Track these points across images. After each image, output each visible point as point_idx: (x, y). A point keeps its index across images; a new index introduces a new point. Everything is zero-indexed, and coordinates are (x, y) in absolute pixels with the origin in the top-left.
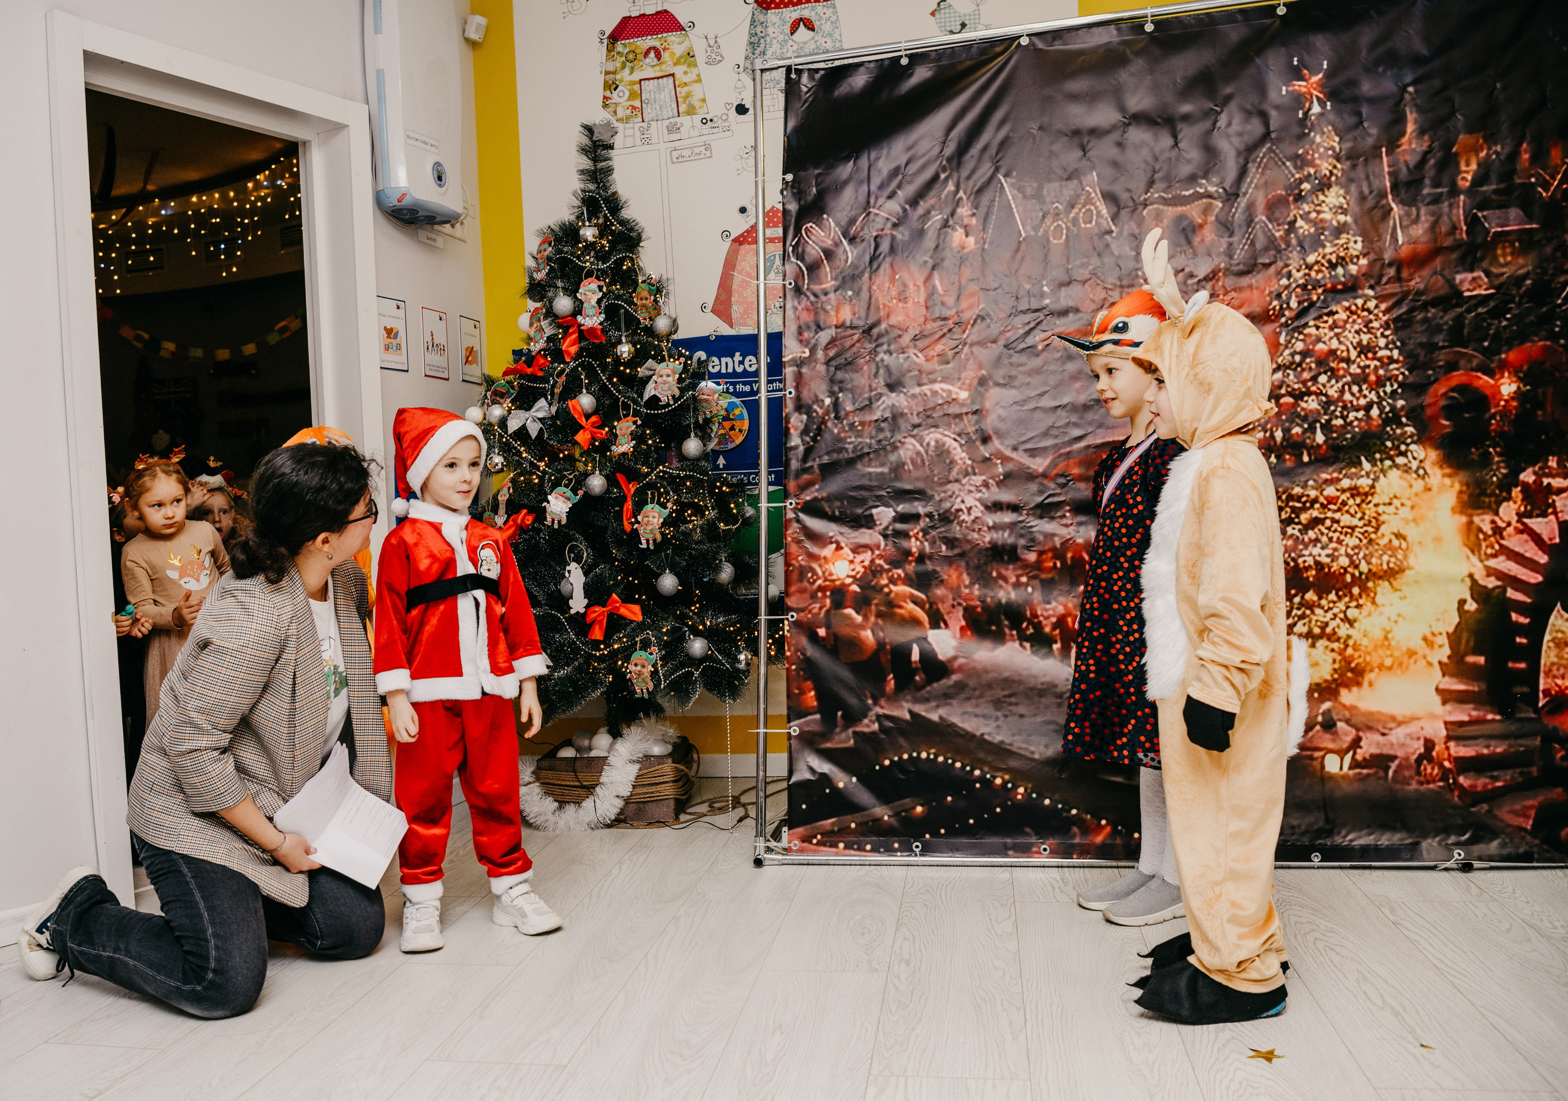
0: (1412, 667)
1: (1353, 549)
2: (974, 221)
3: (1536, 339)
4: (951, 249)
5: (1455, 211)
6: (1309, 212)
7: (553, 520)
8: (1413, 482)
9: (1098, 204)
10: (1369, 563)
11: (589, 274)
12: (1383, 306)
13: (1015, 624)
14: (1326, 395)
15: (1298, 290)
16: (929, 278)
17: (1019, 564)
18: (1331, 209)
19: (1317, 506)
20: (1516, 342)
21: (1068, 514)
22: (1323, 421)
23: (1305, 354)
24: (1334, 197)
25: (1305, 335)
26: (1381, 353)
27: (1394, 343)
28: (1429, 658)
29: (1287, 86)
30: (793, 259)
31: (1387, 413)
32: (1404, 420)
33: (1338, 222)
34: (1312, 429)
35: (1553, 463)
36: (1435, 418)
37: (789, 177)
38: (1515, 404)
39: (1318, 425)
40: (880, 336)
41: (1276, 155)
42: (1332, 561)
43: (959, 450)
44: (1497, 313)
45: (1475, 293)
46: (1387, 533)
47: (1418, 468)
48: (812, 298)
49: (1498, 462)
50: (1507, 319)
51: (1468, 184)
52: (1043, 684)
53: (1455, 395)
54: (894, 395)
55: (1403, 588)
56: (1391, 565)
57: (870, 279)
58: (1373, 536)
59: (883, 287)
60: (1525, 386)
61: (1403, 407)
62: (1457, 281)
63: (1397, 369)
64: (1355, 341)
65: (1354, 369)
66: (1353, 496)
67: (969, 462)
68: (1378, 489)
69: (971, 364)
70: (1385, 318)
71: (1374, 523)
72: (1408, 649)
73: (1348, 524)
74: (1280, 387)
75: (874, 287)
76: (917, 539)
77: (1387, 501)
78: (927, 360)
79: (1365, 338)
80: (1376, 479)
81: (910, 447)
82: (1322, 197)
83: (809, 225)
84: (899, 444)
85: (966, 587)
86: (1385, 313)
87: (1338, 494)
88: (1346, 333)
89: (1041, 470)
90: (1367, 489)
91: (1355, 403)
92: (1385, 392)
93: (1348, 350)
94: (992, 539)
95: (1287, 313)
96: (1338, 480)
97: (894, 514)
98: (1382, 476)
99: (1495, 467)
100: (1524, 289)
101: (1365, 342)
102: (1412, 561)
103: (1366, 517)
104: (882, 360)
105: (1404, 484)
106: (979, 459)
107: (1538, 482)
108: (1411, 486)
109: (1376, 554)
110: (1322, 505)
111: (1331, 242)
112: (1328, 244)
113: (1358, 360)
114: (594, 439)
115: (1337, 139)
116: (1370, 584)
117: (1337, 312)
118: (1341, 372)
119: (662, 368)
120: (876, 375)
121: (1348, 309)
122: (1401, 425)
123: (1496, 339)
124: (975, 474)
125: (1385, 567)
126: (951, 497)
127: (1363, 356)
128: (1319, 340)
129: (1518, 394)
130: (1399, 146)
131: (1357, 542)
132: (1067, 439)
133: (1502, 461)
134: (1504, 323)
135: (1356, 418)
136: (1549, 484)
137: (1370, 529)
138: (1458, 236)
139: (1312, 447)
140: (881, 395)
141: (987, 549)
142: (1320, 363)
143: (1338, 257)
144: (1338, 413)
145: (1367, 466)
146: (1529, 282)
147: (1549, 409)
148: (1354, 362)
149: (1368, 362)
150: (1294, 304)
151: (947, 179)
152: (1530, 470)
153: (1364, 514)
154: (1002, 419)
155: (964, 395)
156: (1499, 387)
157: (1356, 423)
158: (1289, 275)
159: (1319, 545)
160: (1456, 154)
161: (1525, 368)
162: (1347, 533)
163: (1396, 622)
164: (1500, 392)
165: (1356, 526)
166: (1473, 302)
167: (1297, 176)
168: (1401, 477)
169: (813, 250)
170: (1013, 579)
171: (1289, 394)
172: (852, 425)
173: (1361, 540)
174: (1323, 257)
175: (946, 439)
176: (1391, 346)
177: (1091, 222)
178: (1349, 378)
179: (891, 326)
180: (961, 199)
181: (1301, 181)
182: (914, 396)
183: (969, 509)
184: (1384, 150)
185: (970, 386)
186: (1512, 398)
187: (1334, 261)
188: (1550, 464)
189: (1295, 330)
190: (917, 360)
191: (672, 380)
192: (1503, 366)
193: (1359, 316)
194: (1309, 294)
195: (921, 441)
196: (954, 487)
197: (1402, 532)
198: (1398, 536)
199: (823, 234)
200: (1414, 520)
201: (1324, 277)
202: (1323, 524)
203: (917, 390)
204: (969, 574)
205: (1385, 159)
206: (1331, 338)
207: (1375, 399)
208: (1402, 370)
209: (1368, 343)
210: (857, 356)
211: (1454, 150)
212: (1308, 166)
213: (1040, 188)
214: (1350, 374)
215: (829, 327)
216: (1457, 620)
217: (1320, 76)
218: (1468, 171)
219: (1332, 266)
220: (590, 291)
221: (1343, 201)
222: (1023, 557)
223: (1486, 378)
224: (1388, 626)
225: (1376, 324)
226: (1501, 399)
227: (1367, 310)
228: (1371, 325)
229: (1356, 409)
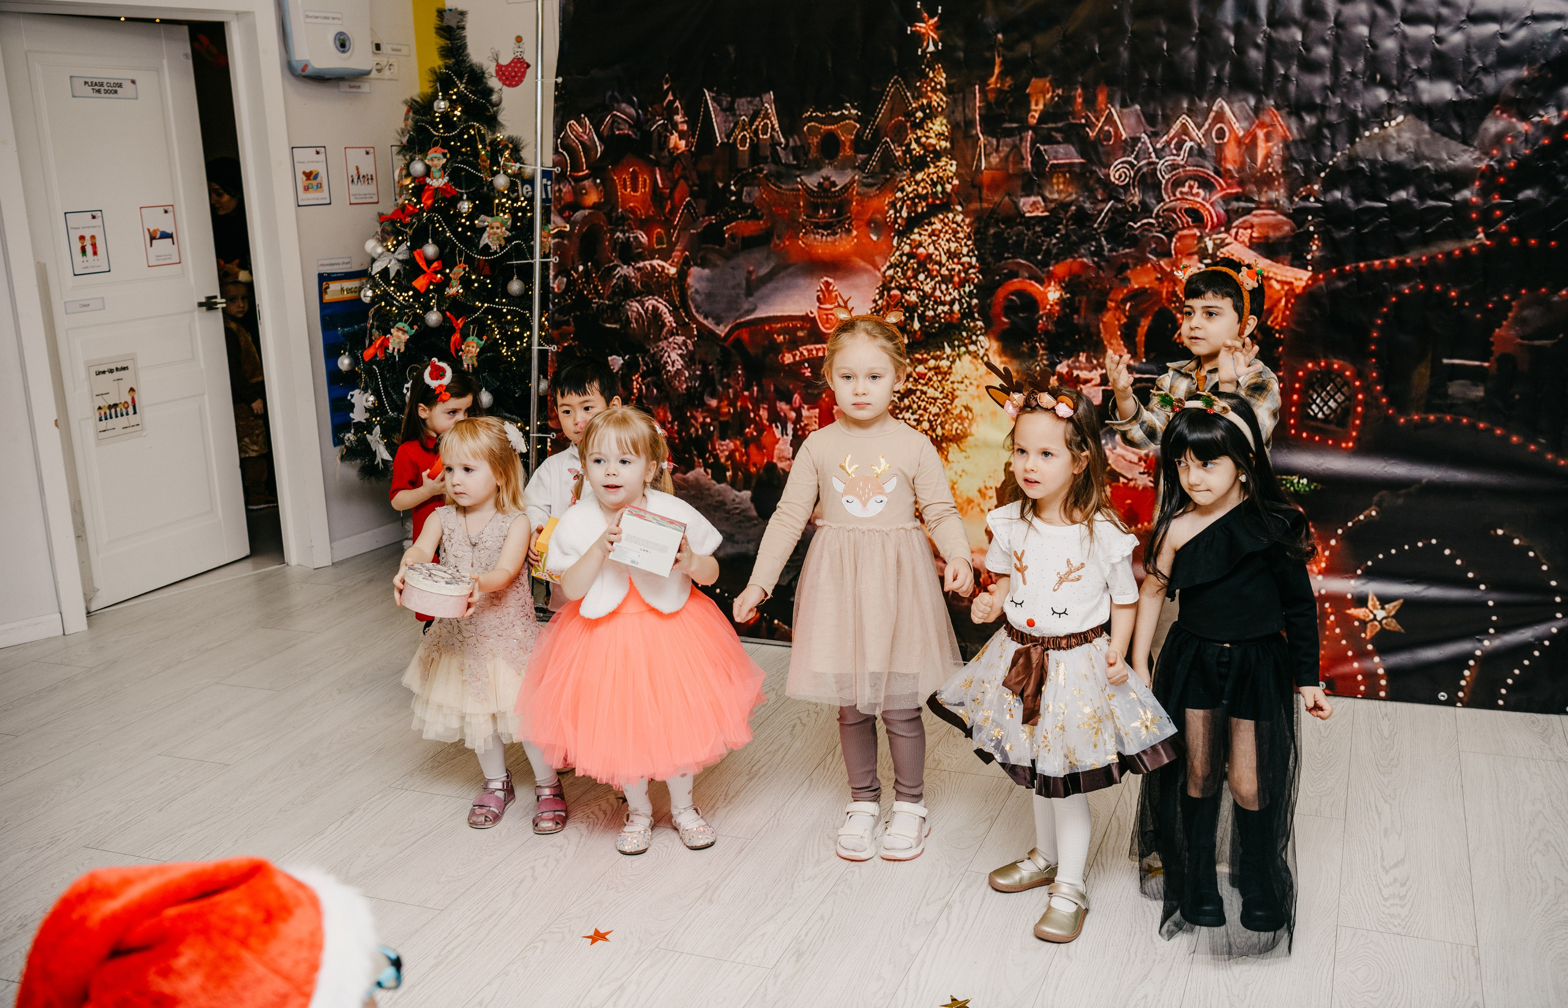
0: (970, 512)
1: (934, 416)
2: (685, 127)
3: (1076, 255)
4: (669, 150)
5: (1024, 144)
6: (921, 137)
7: (394, 349)
8: (979, 366)
9: (773, 119)
10: (943, 428)
11: (435, 145)
12: (967, 221)
13: (701, 455)
14: (923, 291)
15: (909, 202)
17: (705, 407)
18: (936, 135)
19: (911, 379)
20: (1062, 257)
21: (740, 372)
22: (919, 312)
23: (911, 256)
24: (939, 125)
25: (911, 240)
26: (965, 259)
27: (973, 252)
28: (982, 506)
29: (911, 27)
30: (561, 150)
31: (965, 309)
32: (976, 315)
33: (940, 147)
34: (912, 319)
35: (1083, 358)
36: (999, 317)
37: (560, 80)
38: (1057, 308)
39: (916, 315)
40: (618, 218)
41: (901, 86)
42: (918, 425)
43: (668, 314)
44: (1049, 232)
45: (1034, 214)
46: (958, 405)
47: (985, 355)
48: (573, 183)
49: (1042, 355)
50: (1056, 238)
51: (1035, 121)
52: (717, 502)
53: (1014, 298)
54: (625, 267)
55: (968, 450)
56: (959, 431)
57: (612, 170)
58: (949, 407)
59: (621, 179)
60: (1066, 294)
61: (976, 304)
62: (1021, 204)
63: (974, 274)
64: (946, 248)
65: (944, 271)
66: (936, 374)
67: (674, 325)
68: (954, 370)
69: (677, 248)
70: (969, 230)
71: (950, 397)
72: (968, 498)
73: (932, 396)
74: (891, 282)
75: (615, 178)
76: (638, 383)
77: (960, 380)
78: (649, 240)
79: (953, 246)
80: (953, 362)
81: (635, 309)
82: (930, 125)
83: (572, 121)
84: (627, 307)
85: (669, 423)
86: (970, 225)
87: (926, 371)
88: (940, 241)
89: (723, 335)
90: (946, 369)
91: (943, 299)
92: (964, 291)
93: (940, 255)
94: (687, 386)
95: (899, 221)
96: (927, 360)
97: (622, 362)
98: (957, 360)
99: (1039, 359)
100: (1070, 213)
101: (953, 250)
102: (974, 429)
103: (945, 392)
104: (618, 237)
105: (972, 367)
106: (681, 323)
107: (1070, 373)
108: (977, 370)
109: (949, 422)
110: (914, 378)
111: (934, 163)
112: (932, 165)
113: (947, 263)
114: (431, 283)
115: (944, 75)
116: (944, 445)
117: (934, 223)
118: (935, 273)
119: (493, 222)
120: (614, 249)
121: (942, 221)
122: (974, 320)
123: (1048, 253)
124: (678, 335)
125: (954, 432)
126: (661, 351)
127: (950, 261)
128: (920, 244)
129: (1061, 301)
130: (989, 85)
131: (938, 410)
132: (742, 311)
133: (1045, 354)
134: (1054, 241)
135: (943, 311)
136: (1078, 375)
137: (947, 401)
138: (1025, 166)
139: (911, 332)
140: (616, 266)
141: (684, 394)
142: (920, 264)
143: (938, 177)
144: (930, 306)
145: (948, 350)
146: (1073, 208)
147: (1083, 314)
148: (944, 265)
149: (954, 266)
150: (904, 214)
151: (668, 89)
152: (1065, 363)
153: (944, 388)
154: (697, 292)
155: (673, 271)
156: (1047, 293)
157: (942, 315)
158: (902, 189)
159: (911, 411)
160: (1028, 95)
161: (1067, 279)
162: (931, 403)
163: (961, 476)
164: (1047, 298)
165: (938, 398)
166: (1033, 222)
167: (914, 105)
168: (971, 362)
169: (575, 142)
170: (701, 420)
171: (898, 288)
173: (940, 409)
174: (928, 176)
175: (660, 305)
176: (971, 254)
177: (766, 134)
178: (940, 278)
179: (625, 210)
180: (677, 107)
181: (917, 110)
182: (639, 269)
183: (673, 362)
184: (977, 87)
185: (677, 263)
186: (1056, 304)
187: (935, 180)
188: (1080, 359)
189: (904, 235)
190: (642, 240)
191: (501, 232)
192: (1051, 276)
193: (950, 228)
194: (916, 205)
195: (643, 306)
196: (663, 344)
197: (970, 405)
198: (967, 408)
199: (581, 130)
200: (978, 397)
201: (928, 192)
202: (915, 394)
203: (641, 264)
204: (671, 413)
205: (978, 95)
206: (929, 244)
207: (957, 297)
208: (978, 274)
209: (955, 250)
211: (1028, 91)
212: (922, 97)
213: (732, 103)
214: (941, 275)
215: (584, 208)
216: (1003, 478)
217: (936, 19)
218: (1037, 109)
219: (934, 184)
220: (437, 158)
221: (945, 129)
222: (708, 402)
223: (1037, 285)
224: (955, 478)
225: (961, 235)
226: (1048, 304)
227: (956, 223)
228: (958, 235)
229: (943, 303)
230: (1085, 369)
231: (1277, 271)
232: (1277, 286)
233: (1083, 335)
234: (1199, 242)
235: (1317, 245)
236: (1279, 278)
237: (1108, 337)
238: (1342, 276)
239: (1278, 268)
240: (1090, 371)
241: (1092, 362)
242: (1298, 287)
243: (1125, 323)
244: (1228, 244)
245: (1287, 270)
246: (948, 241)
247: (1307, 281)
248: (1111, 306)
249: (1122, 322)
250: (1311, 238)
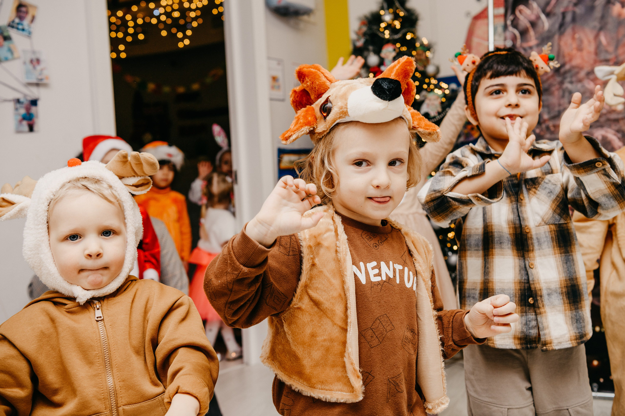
4: (612, 17)
16: (597, 36)
30: (511, 29)
40: (566, 72)
43: (617, 141)
57: (560, 38)
59: (567, 43)
75: (562, 43)
83: (522, 7)
119: (430, 96)
169: (523, 21)
172: (548, 128)
175: (609, 135)
179: (573, 67)
191: (437, 103)
199: (529, 12)
210: (551, 85)
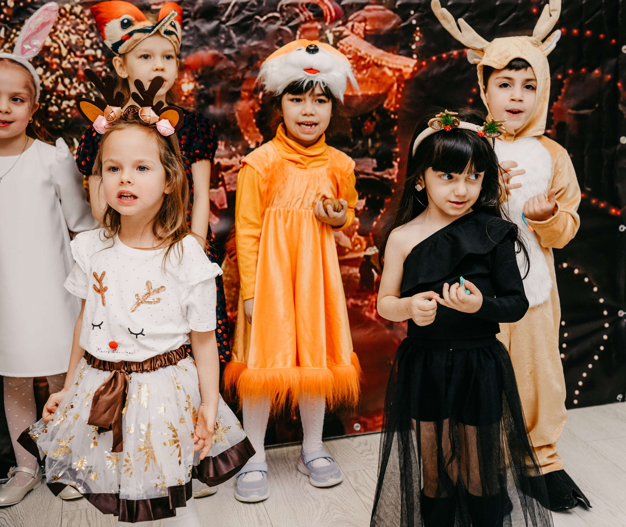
3: (207, 48)
20: (192, 50)
27: (97, 44)
35: (222, 147)
38: (192, 99)
60: (200, 85)
63: (101, 66)
64: (65, 40)
65: (65, 64)
70: (89, 22)
79: (74, 38)
86: (89, 18)
88: (57, 33)
91: (67, 93)
93: (59, 48)
101: (73, 42)
113: (69, 57)
118: (55, 67)
127: (72, 54)
129: (195, 92)
147: (218, 104)
148: (65, 58)
149: (77, 59)
156: (180, 85)
157: (68, 110)
161: (199, 71)
164: (181, 89)
176: (95, 47)
178: (61, 72)
186: (191, 95)
189: (13, 26)
192: (183, 68)
193: (68, 19)
207: (84, 91)
208: (105, 67)
209: (76, 43)
214: (63, 69)
225: (82, 27)
226: (182, 95)
227: (75, 14)
228: (78, 28)
229: (69, 98)
230: (225, 156)
231: (389, 60)
232: (390, 73)
233: (220, 124)
234: (321, 35)
235: (419, 36)
236: (391, 66)
237: (244, 125)
238: (440, 62)
239: (389, 57)
240: (230, 158)
241: (231, 150)
242: (406, 73)
243: (259, 111)
244: (346, 36)
245: (397, 59)
246: (67, 33)
247: (413, 68)
248: (245, 96)
249: (257, 110)
250: (414, 31)
